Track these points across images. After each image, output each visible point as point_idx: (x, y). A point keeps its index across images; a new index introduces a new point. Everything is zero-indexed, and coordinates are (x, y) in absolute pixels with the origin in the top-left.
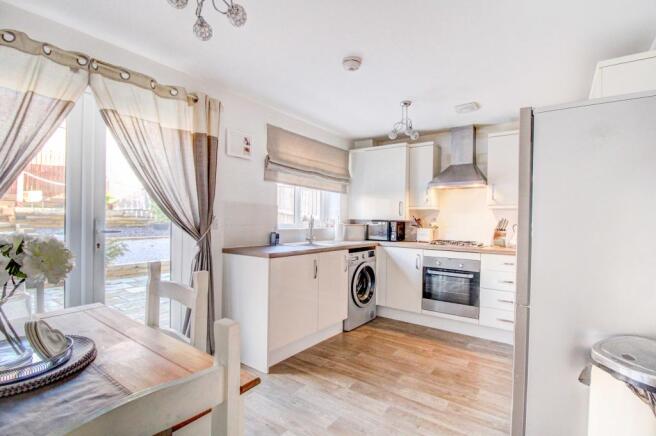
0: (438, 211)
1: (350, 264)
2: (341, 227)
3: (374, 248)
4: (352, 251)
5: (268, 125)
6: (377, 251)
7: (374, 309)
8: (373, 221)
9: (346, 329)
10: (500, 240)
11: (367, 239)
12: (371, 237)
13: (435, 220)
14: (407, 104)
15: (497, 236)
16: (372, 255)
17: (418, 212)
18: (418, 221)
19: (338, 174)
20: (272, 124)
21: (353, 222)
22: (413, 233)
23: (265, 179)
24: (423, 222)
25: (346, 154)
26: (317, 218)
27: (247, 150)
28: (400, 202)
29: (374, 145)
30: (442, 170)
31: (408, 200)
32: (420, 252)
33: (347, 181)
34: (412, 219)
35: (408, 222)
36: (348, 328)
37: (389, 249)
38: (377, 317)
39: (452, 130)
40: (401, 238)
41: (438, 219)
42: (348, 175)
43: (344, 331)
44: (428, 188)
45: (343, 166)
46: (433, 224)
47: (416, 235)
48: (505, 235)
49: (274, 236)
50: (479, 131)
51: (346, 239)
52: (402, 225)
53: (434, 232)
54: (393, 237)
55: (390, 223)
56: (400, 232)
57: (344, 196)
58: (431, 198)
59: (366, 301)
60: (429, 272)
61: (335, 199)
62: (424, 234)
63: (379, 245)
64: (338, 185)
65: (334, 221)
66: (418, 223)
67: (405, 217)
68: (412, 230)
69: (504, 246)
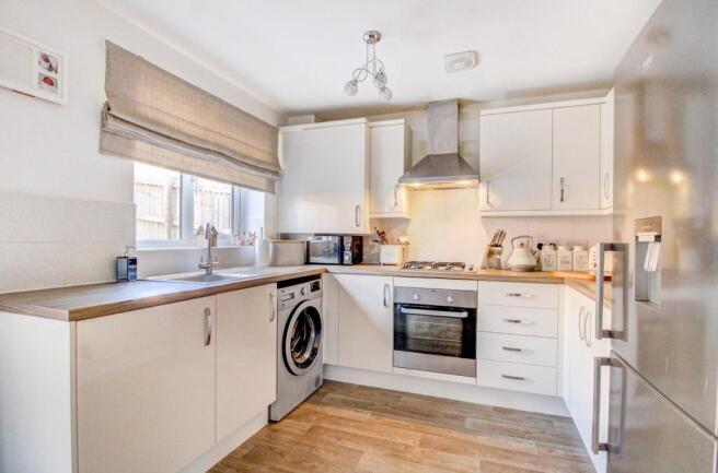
0: (407, 220)
1: (280, 306)
2: (265, 243)
3: (318, 276)
4: (282, 284)
5: (107, 42)
6: (324, 282)
7: (320, 372)
8: (316, 235)
9: (273, 418)
10: (493, 261)
11: (308, 262)
12: (313, 259)
13: (404, 233)
14: (374, 37)
15: (490, 254)
16: (316, 288)
17: (381, 220)
18: (382, 234)
19: (260, 161)
20: (118, 43)
21: (285, 237)
22: (373, 252)
23: (102, 150)
24: (387, 236)
25: (274, 131)
26: (224, 229)
27: (49, 81)
28: (357, 207)
29: (316, 121)
30: (414, 163)
31: (367, 203)
32: (389, 280)
33: (276, 173)
34: (374, 232)
35: (367, 236)
36: (277, 415)
37: (342, 278)
38: (325, 381)
39: (429, 106)
40: (358, 259)
41: (408, 231)
42: (277, 164)
43: (271, 422)
44: (397, 186)
45: (268, 150)
46: (403, 239)
47: (378, 254)
48: (500, 253)
49: (124, 265)
50: (464, 110)
51: (274, 264)
52: (358, 241)
53: (403, 249)
54: (347, 258)
55: (342, 238)
56: (355, 251)
57: (270, 196)
58: (400, 200)
59: (308, 363)
60: (404, 310)
61: (257, 201)
62: (390, 254)
63: (327, 271)
64: (261, 179)
65: (253, 236)
66: (382, 237)
67: (364, 229)
68: (372, 247)
69: (499, 268)
